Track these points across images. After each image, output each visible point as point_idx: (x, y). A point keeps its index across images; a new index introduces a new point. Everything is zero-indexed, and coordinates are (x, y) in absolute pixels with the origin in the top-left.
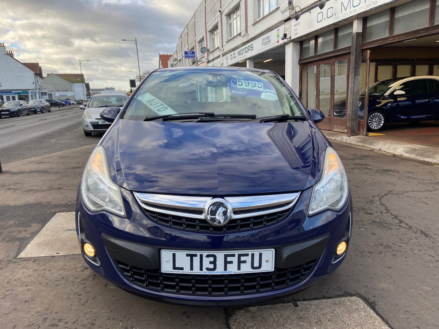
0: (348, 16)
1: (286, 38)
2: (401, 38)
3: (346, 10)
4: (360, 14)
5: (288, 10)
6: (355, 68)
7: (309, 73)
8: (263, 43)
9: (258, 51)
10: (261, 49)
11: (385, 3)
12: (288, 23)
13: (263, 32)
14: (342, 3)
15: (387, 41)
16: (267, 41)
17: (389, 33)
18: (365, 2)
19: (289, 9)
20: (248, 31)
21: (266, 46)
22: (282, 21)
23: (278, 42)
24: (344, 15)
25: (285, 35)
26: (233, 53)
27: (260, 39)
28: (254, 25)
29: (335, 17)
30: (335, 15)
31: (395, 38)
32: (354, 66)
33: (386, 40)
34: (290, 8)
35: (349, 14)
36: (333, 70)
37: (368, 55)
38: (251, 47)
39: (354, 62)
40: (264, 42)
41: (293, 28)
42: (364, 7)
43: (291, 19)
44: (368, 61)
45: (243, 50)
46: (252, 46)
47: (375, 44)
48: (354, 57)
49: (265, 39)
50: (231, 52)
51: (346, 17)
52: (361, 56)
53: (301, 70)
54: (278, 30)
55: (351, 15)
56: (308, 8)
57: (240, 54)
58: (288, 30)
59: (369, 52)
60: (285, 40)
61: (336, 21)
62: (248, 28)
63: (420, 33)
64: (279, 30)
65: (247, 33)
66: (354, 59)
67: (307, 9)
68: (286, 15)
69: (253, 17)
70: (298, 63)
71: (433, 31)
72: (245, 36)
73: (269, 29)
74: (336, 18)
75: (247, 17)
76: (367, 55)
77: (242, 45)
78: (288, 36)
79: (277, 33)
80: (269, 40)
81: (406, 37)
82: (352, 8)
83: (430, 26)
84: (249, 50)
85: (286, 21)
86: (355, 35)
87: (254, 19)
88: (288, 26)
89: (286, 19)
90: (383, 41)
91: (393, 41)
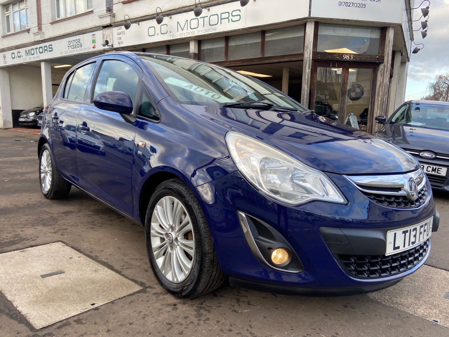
0: (186, 36)
1: (108, 44)
2: (237, 64)
3: (182, 30)
4: (198, 36)
5: (108, 16)
8: (70, 45)
9: (61, 53)
10: (66, 52)
11: (224, 31)
12: (109, 30)
13: (69, 34)
14: (178, 22)
16: (75, 44)
17: (225, 58)
18: (204, 27)
19: (110, 16)
20: (43, 29)
21: (75, 49)
22: (100, 26)
23: (94, 47)
24: (181, 35)
25: (107, 42)
26: (15, 51)
27: (66, 41)
28: (52, 23)
29: (171, 34)
30: (170, 32)
31: (231, 63)
33: (223, 64)
34: (111, 15)
35: (186, 34)
38: (50, 48)
40: (71, 45)
41: (116, 36)
42: (203, 31)
43: (113, 27)
45: (35, 50)
46: (50, 47)
49: (73, 42)
50: (13, 50)
51: (183, 36)
54: (93, 35)
55: (189, 36)
56: (136, 20)
57: (27, 53)
58: (108, 37)
61: (172, 38)
62: (43, 26)
63: (254, 61)
64: (94, 35)
65: (41, 31)
67: (134, 20)
68: (106, 21)
69: (50, 15)
71: (265, 61)
72: (40, 34)
73: (79, 31)
74: (172, 36)
75: (41, 13)
77: (32, 44)
78: (110, 44)
79: (92, 38)
80: (79, 43)
81: (242, 63)
82: (190, 30)
83: (262, 56)
84: (45, 50)
85: (105, 27)
86: (193, 54)
87: (53, 17)
88: (109, 33)
89: (105, 25)
90: (219, 64)
91: (230, 65)
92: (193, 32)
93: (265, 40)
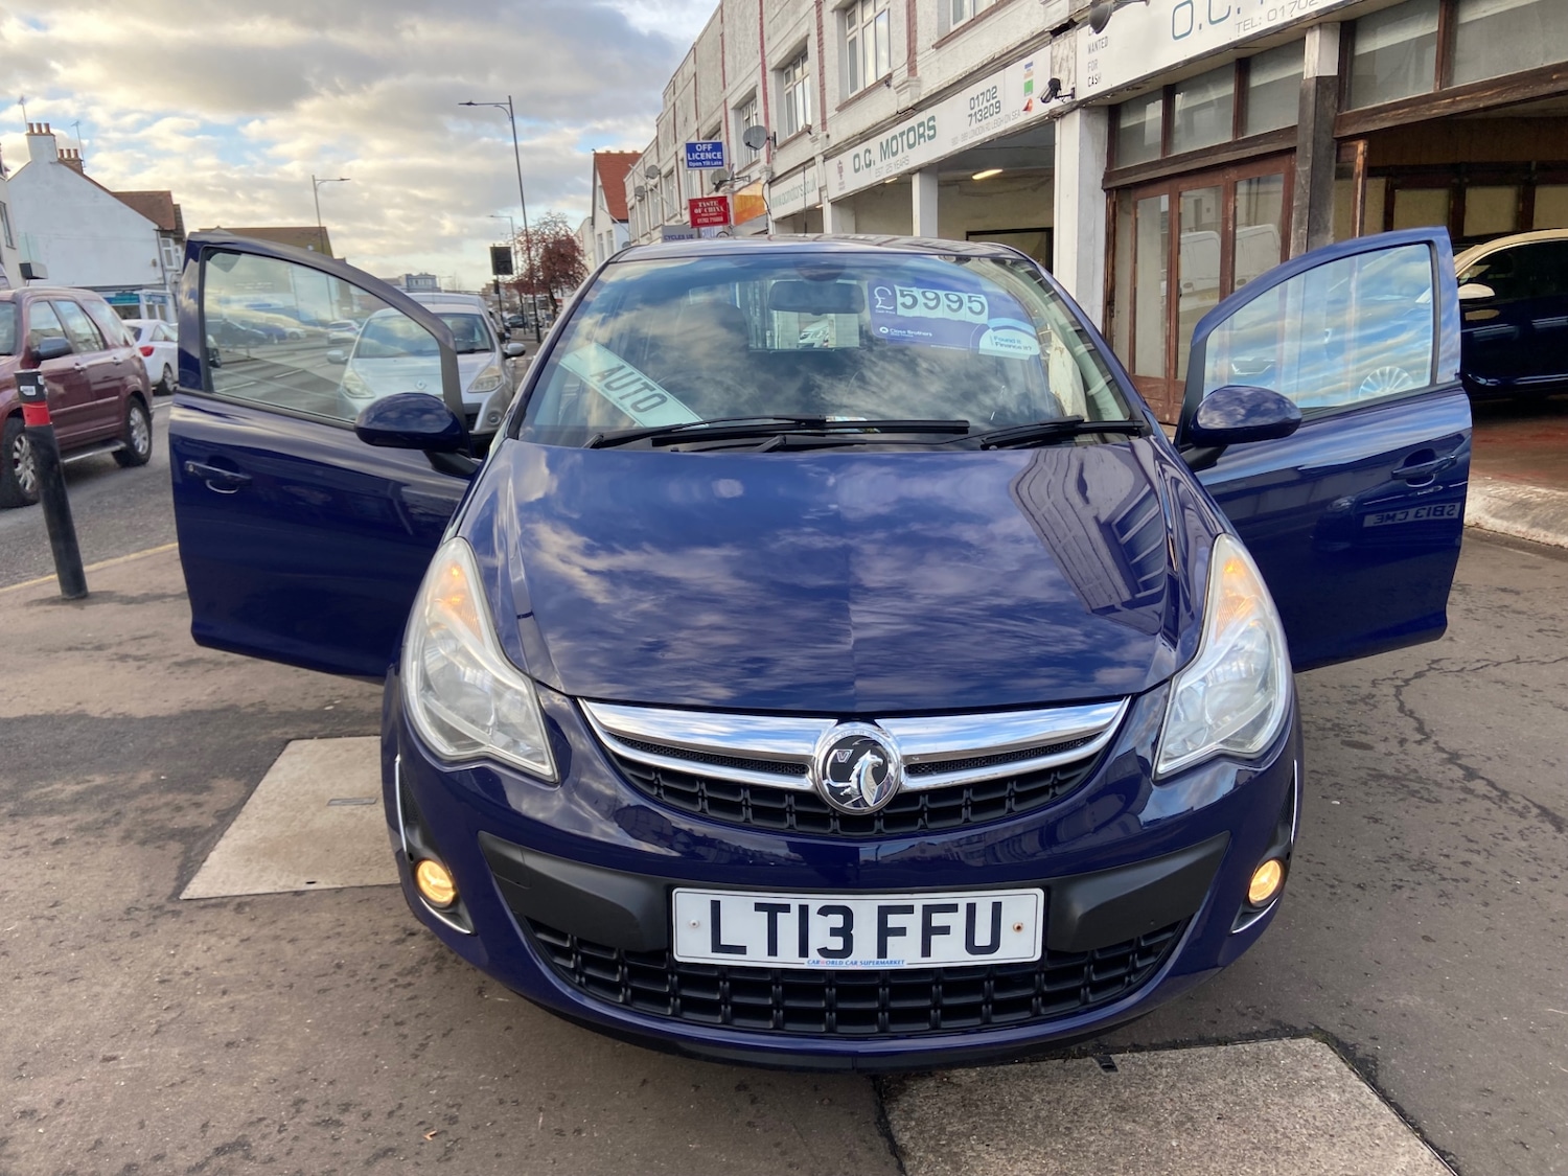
0: (1288, 18)
1: (1059, 93)
2: (1480, 99)
4: (1328, 11)
6: (1311, 207)
7: (1140, 221)
8: (973, 112)
9: (954, 141)
10: (964, 136)
12: (1067, 41)
13: (971, 74)
15: (1428, 110)
16: (985, 104)
17: (1436, 80)
20: (918, 68)
21: (984, 122)
22: (1043, 32)
23: (1026, 109)
24: (1272, 15)
25: (1055, 86)
26: (860, 149)
27: (961, 100)
28: (938, 46)
29: (1240, 18)
30: (1239, 12)
31: (1459, 98)
32: (1307, 200)
33: (1427, 106)
35: (1289, 9)
36: (1230, 213)
37: (1360, 160)
38: (930, 128)
39: (1307, 182)
40: (977, 109)
41: (1084, 58)
43: (1077, 27)
44: (1361, 174)
45: (899, 139)
46: (931, 123)
47: (1383, 120)
48: (1307, 168)
49: (981, 98)
50: (856, 145)
51: (1281, 20)
52: (1334, 161)
53: (1111, 210)
54: (1027, 66)
55: (1297, 14)
57: (886, 151)
58: (1065, 64)
59: (1361, 146)
60: (1055, 103)
61: (1244, 34)
62: (918, 58)
63: (1552, 81)
64: (1031, 64)
65: (915, 75)
66: (1309, 172)
68: (1059, 10)
69: (935, 17)
70: (1100, 184)
72: (909, 86)
73: (993, 60)
74: (1242, 25)
75: (915, 16)
76: (1354, 161)
77: (895, 120)
78: (1065, 89)
79: (1026, 76)
80: (993, 102)
81: (1500, 94)
84: (921, 136)
85: (1057, 32)
86: (1313, 84)
87: (940, 26)
88: (1066, 52)
89: (1058, 26)
90: (1414, 108)
91: (1452, 110)
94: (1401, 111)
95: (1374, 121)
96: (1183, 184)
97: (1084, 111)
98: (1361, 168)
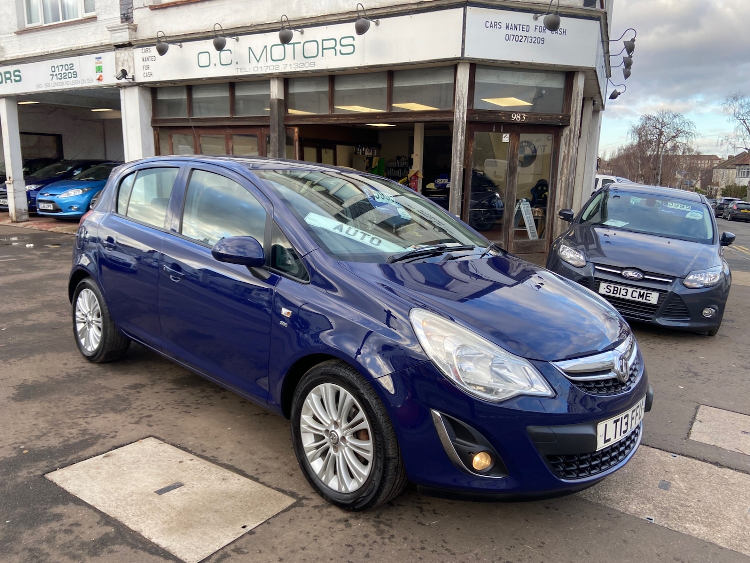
0: (263, 72)
1: (126, 77)
2: (349, 120)
3: (258, 61)
4: (285, 73)
5: (125, 29)
6: (279, 151)
7: (174, 144)
8: (54, 73)
9: (38, 86)
10: (47, 85)
11: (328, 68)
12: (126, 52)
13: (52, 54)
14: (250, 48)
15: (327, 120)
16: (64, 71)
17: (329, 109)
18: (294, 59)
19: (129, 28)
21: (63, 80)
22: (110, 44)
23: (99, 79)
24: (256, 69)
25: (124, 73)
28: (19, 33)
29: (237, 66)
30: (237, 64)
31: (339, 118)
32: (277, 148)
34: (131, 27)
35: (264, 68)
36: (230, 148)
37: (296, 135)
38: (15, 76)
39: (276, 141)
40: (57, 72)
41: (139, 63)
42: (293, 66)
43: (133, 47)
44: (297, 143)
46: (17, 73)
47: (307, 121)
48: (276, 135)
49: (60, 68)
51: (260, 72)
52: (285, 134)
53: (157, 137)
54: (97, 58)
55: (269, 71)
56: (175, 38)
58: (126, 63)
59: (296, 130)
60: (123, 80)
61: (240, 74)
64: (100, 58)
66: (277, 137)
67: (172, 39)
68: (121, 37)
69: (14, 18)
70: (150, 124)
71: (394, 119)
73: (71, 50)
74: (239, 70)
76: (294, 134)
78: (130, 76)
79: (96, 63)
80: (72, 71)
81: (356, 119)
82: (270, 62)
83: (389, 111)
84: (7, 79)
85: (118, 47)
86: (276, 101)
87: (19, 23)
88: (126, 58)
89: (120, 44)
90: (321, 119)
91: (337, 122)
92: (276, 67)
93: (393, 85)
94: (315, 119)
95: (303, 120)
96: (201, 132)
97: (140, 88)
98: (297, 138)
